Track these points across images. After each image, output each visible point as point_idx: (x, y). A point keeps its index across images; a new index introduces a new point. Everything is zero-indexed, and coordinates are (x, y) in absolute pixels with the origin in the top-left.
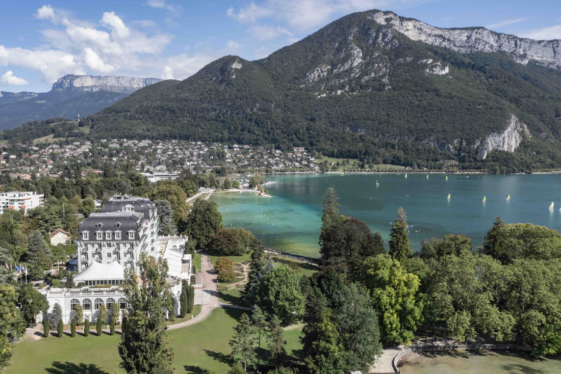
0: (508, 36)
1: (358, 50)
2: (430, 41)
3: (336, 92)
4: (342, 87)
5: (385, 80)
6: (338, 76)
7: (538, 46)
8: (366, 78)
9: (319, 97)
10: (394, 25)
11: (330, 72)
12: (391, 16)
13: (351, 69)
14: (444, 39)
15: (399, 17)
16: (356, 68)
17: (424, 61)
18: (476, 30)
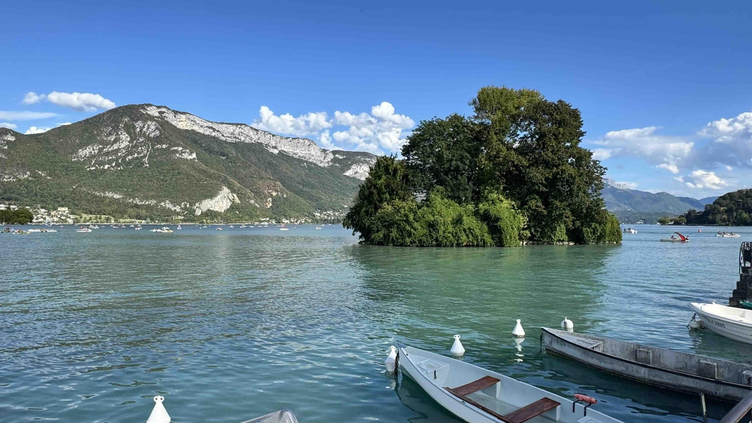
0: (265, 132)
1: (126, 135)
2: (201, 131)
3: (104, 167)
4: (110, 162)
5: (146, 160)
6: (108, 154)
7: (286, 141)
8: (130, 157)
9: (88, 169)
10: (167, 117)
11: (100, 150)
12: (164, 110)
13: (118, 150)
14: (214, 130)
15: (173, 111)
16: (123, 148)
17: (176, 148)
18: (239, 126)
